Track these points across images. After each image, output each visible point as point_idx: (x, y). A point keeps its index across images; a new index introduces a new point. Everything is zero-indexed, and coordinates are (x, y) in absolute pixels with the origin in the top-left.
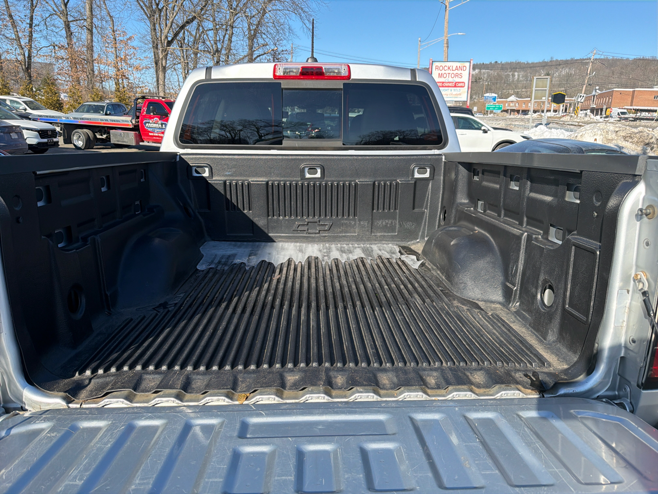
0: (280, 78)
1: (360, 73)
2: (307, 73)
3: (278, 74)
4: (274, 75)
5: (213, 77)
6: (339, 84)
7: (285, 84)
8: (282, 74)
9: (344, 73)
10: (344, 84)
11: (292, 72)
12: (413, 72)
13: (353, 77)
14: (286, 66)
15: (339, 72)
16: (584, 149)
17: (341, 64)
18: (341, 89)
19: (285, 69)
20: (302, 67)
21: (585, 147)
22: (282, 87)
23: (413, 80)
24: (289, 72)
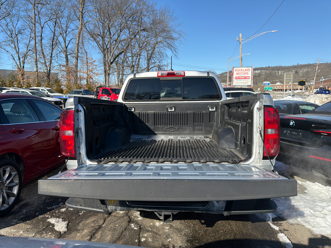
0: (160, 76)
1: (189, 74)
2: (169, 75)
3: (159, 75)
4: (158, 76)
5: (136, 77)
6: (181, 78)
7: (161, 79)
8: (160, 75)
9: (182, 74)
10: (183, 78)
11: (164, 74)
12: (208, 73)
13: (186, 75)
14: (162, 72)
15: (181, 74)
16: (298, 104)
17: (181, 71)
18: (182, 80)
19: (161, 73)
20: (168, 73)
21: (299, 103)
22: (160, 79)
23: (208, 76)
24: (163, 74)
